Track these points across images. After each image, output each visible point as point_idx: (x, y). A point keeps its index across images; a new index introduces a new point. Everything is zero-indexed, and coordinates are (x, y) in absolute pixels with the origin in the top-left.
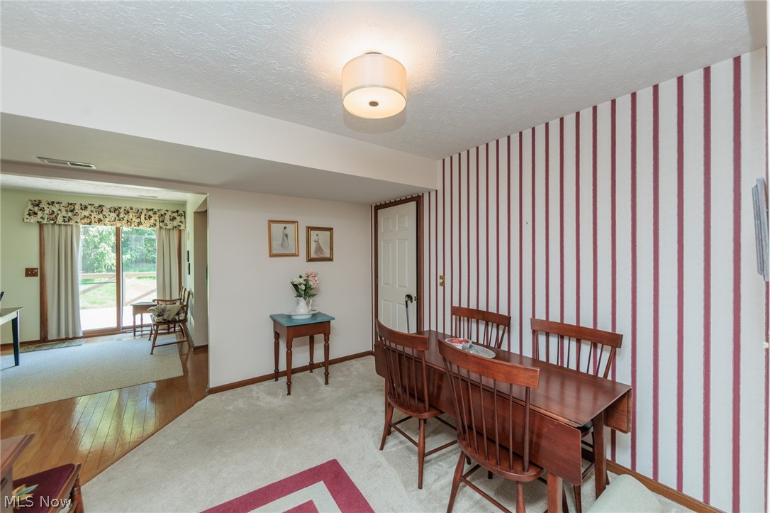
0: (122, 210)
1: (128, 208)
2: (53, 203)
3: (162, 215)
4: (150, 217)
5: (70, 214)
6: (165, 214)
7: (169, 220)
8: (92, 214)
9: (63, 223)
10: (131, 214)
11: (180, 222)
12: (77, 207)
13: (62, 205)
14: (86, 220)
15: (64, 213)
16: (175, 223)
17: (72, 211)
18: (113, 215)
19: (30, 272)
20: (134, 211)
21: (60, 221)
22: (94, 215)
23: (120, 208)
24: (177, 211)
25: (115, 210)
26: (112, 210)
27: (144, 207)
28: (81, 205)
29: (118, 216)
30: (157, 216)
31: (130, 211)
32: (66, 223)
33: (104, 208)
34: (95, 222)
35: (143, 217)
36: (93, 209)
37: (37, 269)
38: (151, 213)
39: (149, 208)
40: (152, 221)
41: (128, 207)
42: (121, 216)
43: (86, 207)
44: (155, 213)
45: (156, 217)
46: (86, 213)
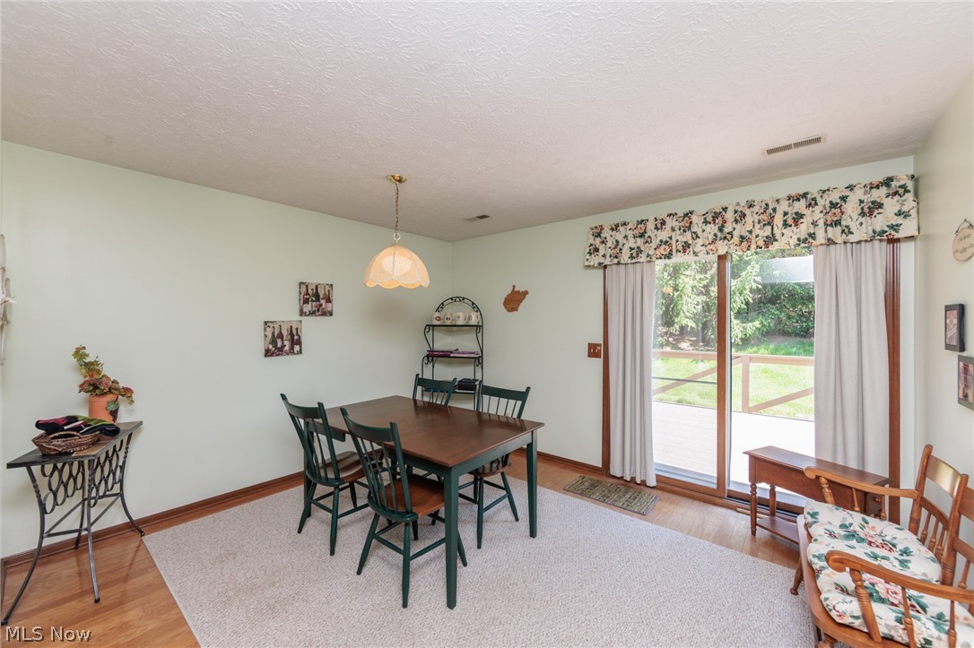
0: (729, 216)
1: (743, 207)
2: (617, 226)
3: (834, 206)
4: (799, 217)
5: (640, 242)
6: (844, 199)
7: (855, 216)
8: (673, 234)
9: (630, 261)
10: (749, 219)
11: (899, 214)
12: (651, 225)
13: (629, 227)
14: (662, 250)
15: (631, 242)
16: (879, 222)
17: (642, 236)
18: (712, 230)
19: (593, 351)
20: (756, 209)
21: (625, 257)
22: (676, 235)
23: (725, 209)
24: (887, 182)
25: (716, 215)
26: (709, 218)
27: (783, 194)
28: (656, 220)
29: (721, 230)
30: (818, 209)
31: (748, 212)
32: (634, 261)
33: (695, 218)
34: (678, 251)
35: (778, 220)
36: (675, 224)
37: (600, 345)
38: (800, 206)
39: (793, 193)
40: (804, 228)
41: (743, 203)
42: (728, 229)
43: (663, 223)
44: (812, 203)
45: (817, 214)
46: (663, 235)
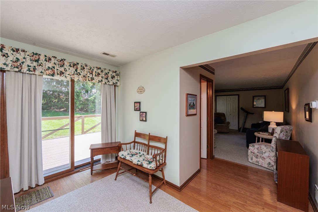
0: (79, 66)
2: (17, 50)
3: (106, 74)
4: (99, 74)
5: (35, 64)
6: (108, 73)
7: (110, 78)
8: (55, 66)
9: (28, 72)
10: (86, 70)
11: (117, 80)
12: (42, 58)
13: (27, 54)
14: (50, 71)
15: (28, 62)
16: (115, 81)
17: (36, 61)
18: (73, 70)
20: (88, 67)
21: (25, 69)
22: (57, 67)
23: (78, 64)
24: (116, 72)
25: (74, 65)
26: (72, 65)
27: (95, 66)
28: (46, 56)
29: (76, 70)
30: (103, 73)
31: (85, 67)
32: (31, 73)
33: (65, 62)
34: (58, 74)
35: (94, 73)
36: (56, 62)
38: (99, 71)
39: (99, 67)
40: (100, 77)
41: (84, 64)
42: (78, 71)
43: (50, 59)
44: (102, 71)
45: (103, 75)
46: (50, 65)
